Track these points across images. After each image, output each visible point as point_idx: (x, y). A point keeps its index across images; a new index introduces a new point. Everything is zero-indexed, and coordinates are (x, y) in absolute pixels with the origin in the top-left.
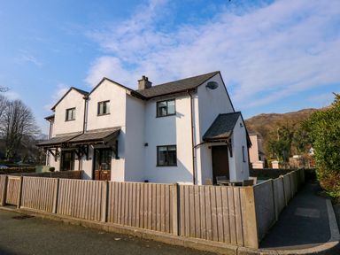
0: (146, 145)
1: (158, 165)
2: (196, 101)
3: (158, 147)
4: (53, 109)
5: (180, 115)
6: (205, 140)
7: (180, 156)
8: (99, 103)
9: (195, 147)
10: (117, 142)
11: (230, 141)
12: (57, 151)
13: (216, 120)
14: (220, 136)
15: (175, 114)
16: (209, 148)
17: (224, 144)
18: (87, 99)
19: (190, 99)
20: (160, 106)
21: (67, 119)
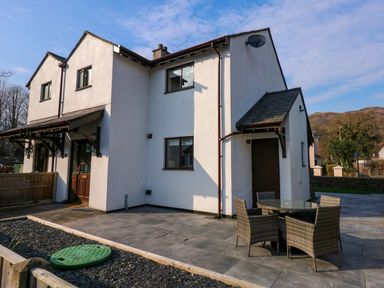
0: (150, 136)
1: (166, 168)
2: (227, 61)
3: (167, 140)
4: (28, 85)
5: (201, 88)
6: (241, 128)
7: (198, 154)
8: (79, 71)
9: (222, 139)
10: (99, 129)
11: (283, 131)
12: (30, 143)
13: (261, 101)
14: (267, 121)
15: (193, 87)
16: (248, 142)
17: (273, 135)
18: (64, 66)
19: (217, 59)
20: (171, 76)
21: (43, 99)
